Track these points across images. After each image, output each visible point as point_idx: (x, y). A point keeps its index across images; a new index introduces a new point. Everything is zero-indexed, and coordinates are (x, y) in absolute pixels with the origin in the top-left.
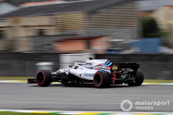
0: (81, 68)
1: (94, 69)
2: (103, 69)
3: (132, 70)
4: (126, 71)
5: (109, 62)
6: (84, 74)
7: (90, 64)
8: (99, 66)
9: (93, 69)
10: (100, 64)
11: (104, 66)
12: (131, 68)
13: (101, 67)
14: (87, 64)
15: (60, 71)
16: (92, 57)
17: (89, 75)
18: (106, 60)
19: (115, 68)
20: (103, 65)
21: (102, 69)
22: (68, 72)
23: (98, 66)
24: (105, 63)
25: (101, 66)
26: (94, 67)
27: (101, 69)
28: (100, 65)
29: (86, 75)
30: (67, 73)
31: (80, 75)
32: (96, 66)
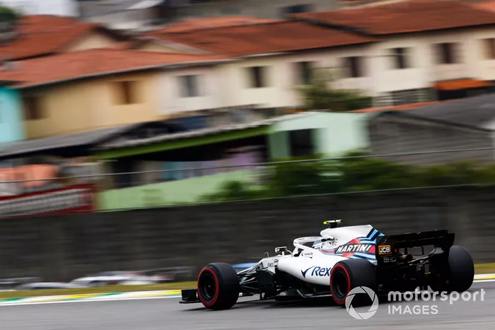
0: (309, 254)
1: (340, 253)
2: (362, 252)
3: (439, 251)
4: (423, 254)
5: (376, 231)
6: (312, 269)
7: (329, 239)
8: (352, 246)
9: (338, 253)
10: (353, 240)
11: (365, 244)
12: (437, 245)
13: (357, 247)
14: (324, 240)
15: (262, 263)
16: (337, 221)
17: (326, 272)
18: (370, 227)
19: (385, 249)
20: (362, 242)
21: (359, 252)
22: (274, 268)
23: (348, 245)
24: (368, 236)
25: (355, 246)
26: (340, 250)
27: (356, 254)
28: (353, 242)
29: (318, 272)
30: (272, 270)
31: (304, 274)
32: (344, 246)
